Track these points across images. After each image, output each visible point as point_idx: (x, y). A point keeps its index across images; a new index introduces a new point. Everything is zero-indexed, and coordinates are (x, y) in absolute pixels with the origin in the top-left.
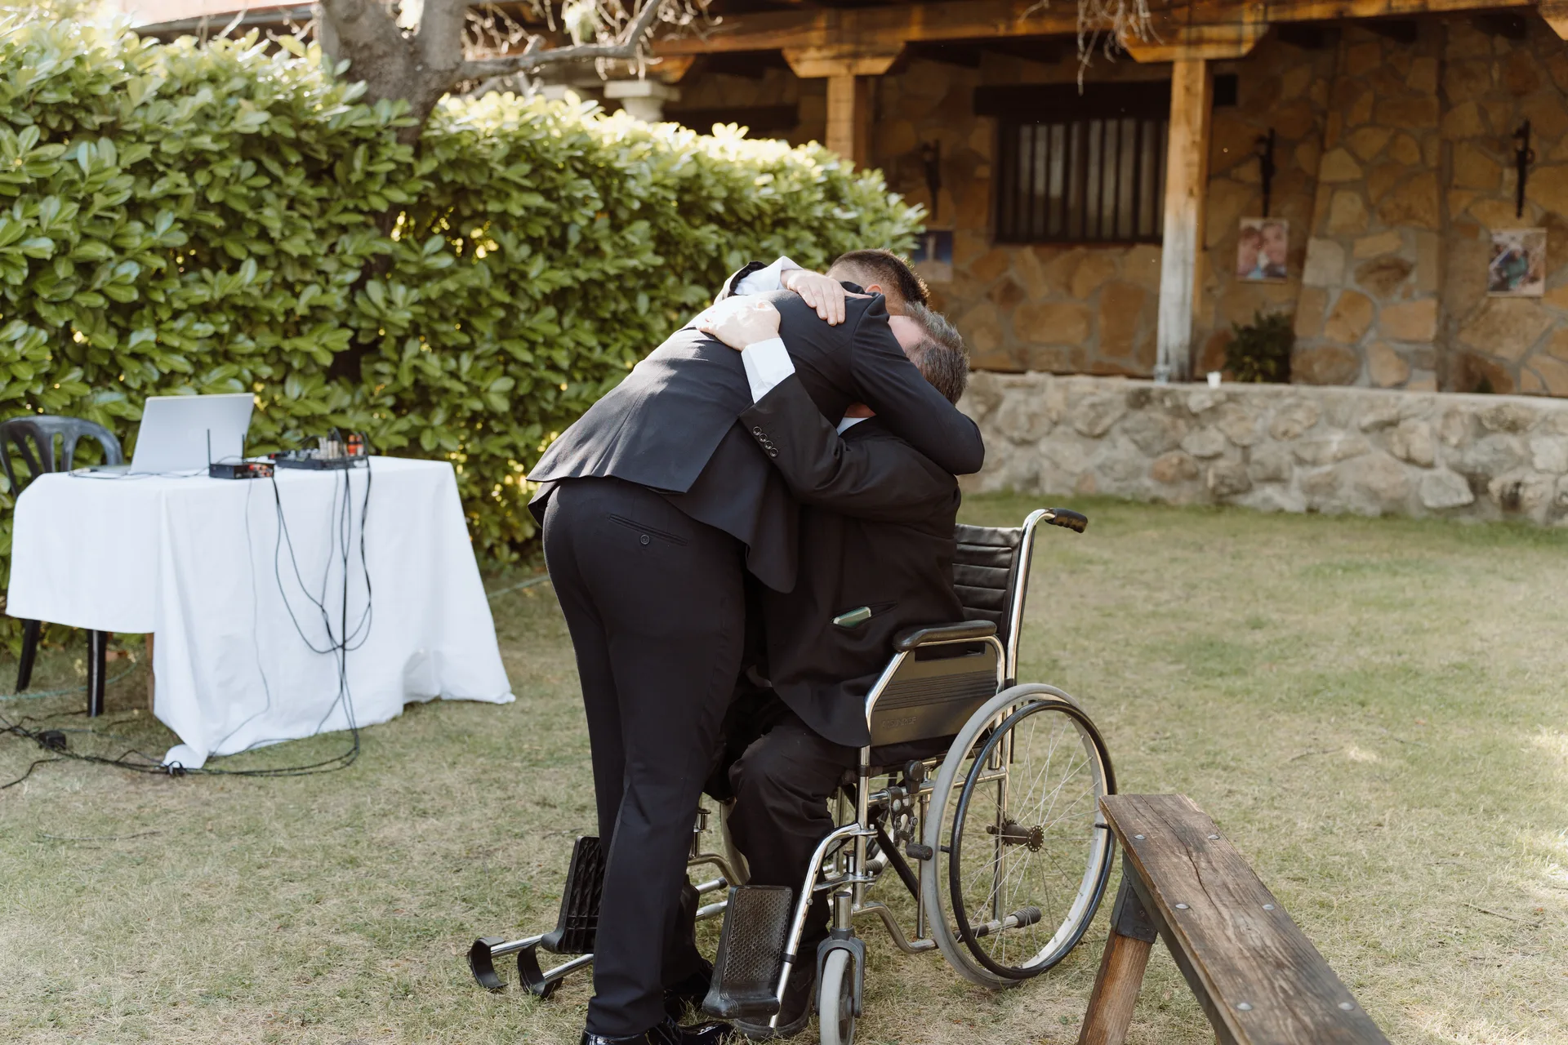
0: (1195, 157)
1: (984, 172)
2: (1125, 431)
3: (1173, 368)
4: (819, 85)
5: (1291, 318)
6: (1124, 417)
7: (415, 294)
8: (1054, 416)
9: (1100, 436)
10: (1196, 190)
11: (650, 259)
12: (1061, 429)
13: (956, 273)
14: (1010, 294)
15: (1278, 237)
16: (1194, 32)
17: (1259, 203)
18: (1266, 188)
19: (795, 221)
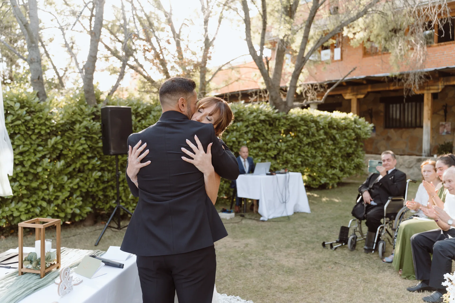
0: (430, 112)
1: (382, 114)
2: (416, 167)
3: (426, 154)
4: (350, 101)
5: (452, 142)
6: (416, 164)
7: (285, 144)
8: (401, 164)
9: (411, 168)
10: (430, 119)
11: (323, 137)
12: (402, 166)
13: (377, 135)
14: (389, 139)
15: (449, 126)
16: (428, 88)
17: (444, 119)
18: (445, 116)
19: (349, 128)
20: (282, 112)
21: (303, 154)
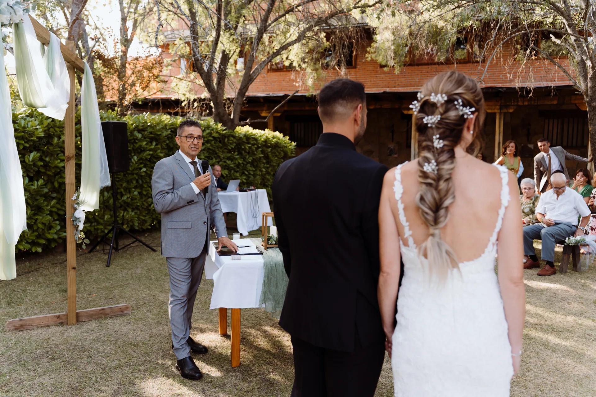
1: (288, 132)
11: (261, 155)
20: (229, 129)
21: (247, 173)
